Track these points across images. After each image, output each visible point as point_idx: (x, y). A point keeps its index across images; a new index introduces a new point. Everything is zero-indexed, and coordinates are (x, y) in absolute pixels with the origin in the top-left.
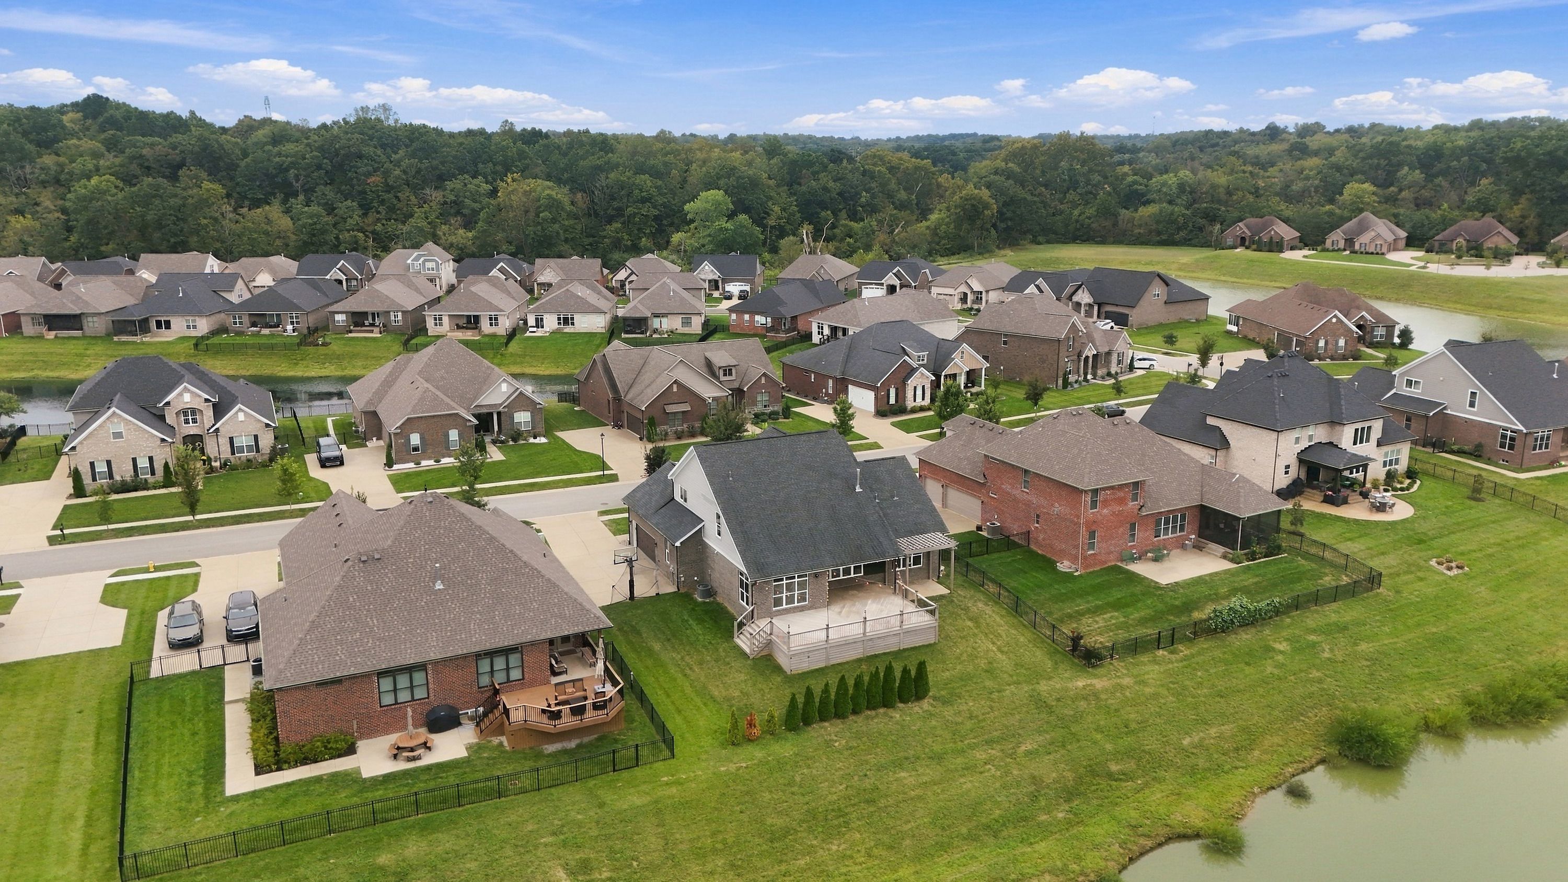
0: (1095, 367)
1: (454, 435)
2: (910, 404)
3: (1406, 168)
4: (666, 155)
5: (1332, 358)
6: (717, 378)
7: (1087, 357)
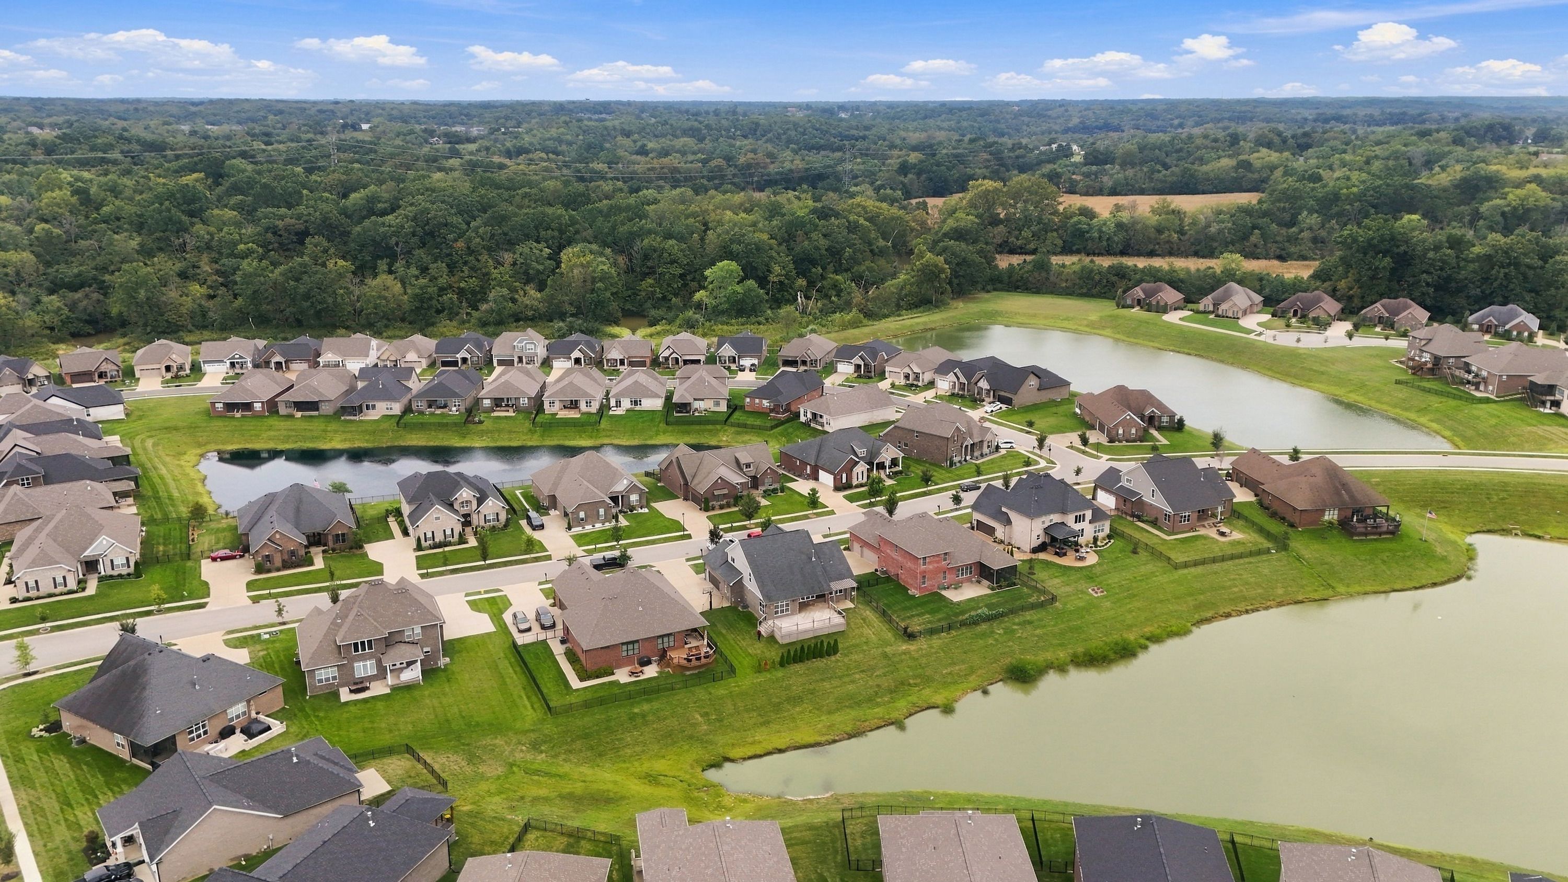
0: (972, 451)
1: (602, 511)
2: (855, 482)
3: (1306, 213)
4: (687, 217)
5: (1127, 441)
6: (741, 469)
7: (967, 446)
